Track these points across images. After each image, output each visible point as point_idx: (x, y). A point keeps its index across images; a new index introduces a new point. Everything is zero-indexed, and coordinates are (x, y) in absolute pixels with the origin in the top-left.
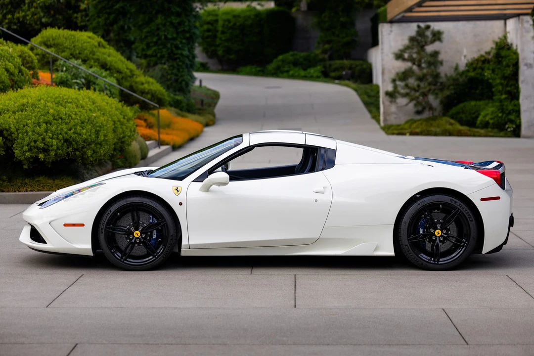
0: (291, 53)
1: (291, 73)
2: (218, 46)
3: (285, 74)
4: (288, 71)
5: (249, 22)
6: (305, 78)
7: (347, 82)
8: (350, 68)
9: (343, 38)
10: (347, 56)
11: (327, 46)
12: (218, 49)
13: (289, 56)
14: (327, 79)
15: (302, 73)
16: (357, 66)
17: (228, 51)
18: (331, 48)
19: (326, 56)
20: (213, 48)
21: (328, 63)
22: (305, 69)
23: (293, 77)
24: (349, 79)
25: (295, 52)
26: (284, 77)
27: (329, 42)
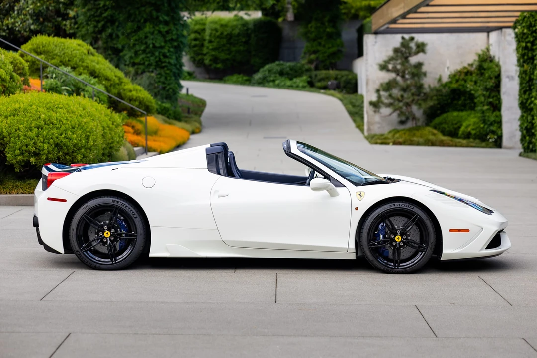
0: (277, 62)
1: (277, 82)
2: (205, 55)
3: (271, 84)
4: (274, 81)
5: (236, 31)
6: (291, 87)
7: (332, 92)
8: (336, 79)
9: (329, 48)
10: (333, 66)
11: (313, 56)
12: (205, 57)
13: (275, 66)
14: (312, 89)
15: (289, 83)
16: (342, 76)
17: (215, 60)
18: (317, 58)
19: (312, 66)
20: (200, 57)
21: (314, 73)
22: (291, 79)
23: (278, 86)
24: (334, 89)
25: (282, 62)
26: (270, 87)
27: (315, 52)
